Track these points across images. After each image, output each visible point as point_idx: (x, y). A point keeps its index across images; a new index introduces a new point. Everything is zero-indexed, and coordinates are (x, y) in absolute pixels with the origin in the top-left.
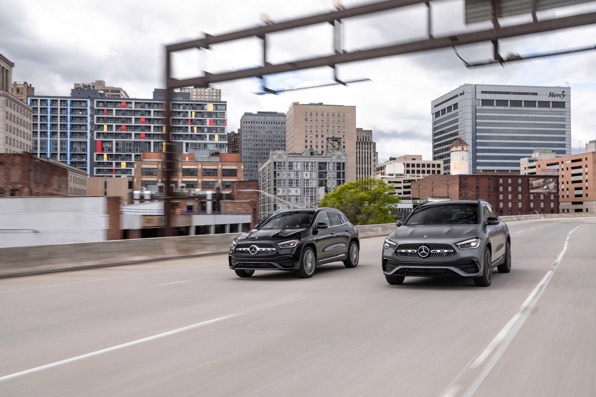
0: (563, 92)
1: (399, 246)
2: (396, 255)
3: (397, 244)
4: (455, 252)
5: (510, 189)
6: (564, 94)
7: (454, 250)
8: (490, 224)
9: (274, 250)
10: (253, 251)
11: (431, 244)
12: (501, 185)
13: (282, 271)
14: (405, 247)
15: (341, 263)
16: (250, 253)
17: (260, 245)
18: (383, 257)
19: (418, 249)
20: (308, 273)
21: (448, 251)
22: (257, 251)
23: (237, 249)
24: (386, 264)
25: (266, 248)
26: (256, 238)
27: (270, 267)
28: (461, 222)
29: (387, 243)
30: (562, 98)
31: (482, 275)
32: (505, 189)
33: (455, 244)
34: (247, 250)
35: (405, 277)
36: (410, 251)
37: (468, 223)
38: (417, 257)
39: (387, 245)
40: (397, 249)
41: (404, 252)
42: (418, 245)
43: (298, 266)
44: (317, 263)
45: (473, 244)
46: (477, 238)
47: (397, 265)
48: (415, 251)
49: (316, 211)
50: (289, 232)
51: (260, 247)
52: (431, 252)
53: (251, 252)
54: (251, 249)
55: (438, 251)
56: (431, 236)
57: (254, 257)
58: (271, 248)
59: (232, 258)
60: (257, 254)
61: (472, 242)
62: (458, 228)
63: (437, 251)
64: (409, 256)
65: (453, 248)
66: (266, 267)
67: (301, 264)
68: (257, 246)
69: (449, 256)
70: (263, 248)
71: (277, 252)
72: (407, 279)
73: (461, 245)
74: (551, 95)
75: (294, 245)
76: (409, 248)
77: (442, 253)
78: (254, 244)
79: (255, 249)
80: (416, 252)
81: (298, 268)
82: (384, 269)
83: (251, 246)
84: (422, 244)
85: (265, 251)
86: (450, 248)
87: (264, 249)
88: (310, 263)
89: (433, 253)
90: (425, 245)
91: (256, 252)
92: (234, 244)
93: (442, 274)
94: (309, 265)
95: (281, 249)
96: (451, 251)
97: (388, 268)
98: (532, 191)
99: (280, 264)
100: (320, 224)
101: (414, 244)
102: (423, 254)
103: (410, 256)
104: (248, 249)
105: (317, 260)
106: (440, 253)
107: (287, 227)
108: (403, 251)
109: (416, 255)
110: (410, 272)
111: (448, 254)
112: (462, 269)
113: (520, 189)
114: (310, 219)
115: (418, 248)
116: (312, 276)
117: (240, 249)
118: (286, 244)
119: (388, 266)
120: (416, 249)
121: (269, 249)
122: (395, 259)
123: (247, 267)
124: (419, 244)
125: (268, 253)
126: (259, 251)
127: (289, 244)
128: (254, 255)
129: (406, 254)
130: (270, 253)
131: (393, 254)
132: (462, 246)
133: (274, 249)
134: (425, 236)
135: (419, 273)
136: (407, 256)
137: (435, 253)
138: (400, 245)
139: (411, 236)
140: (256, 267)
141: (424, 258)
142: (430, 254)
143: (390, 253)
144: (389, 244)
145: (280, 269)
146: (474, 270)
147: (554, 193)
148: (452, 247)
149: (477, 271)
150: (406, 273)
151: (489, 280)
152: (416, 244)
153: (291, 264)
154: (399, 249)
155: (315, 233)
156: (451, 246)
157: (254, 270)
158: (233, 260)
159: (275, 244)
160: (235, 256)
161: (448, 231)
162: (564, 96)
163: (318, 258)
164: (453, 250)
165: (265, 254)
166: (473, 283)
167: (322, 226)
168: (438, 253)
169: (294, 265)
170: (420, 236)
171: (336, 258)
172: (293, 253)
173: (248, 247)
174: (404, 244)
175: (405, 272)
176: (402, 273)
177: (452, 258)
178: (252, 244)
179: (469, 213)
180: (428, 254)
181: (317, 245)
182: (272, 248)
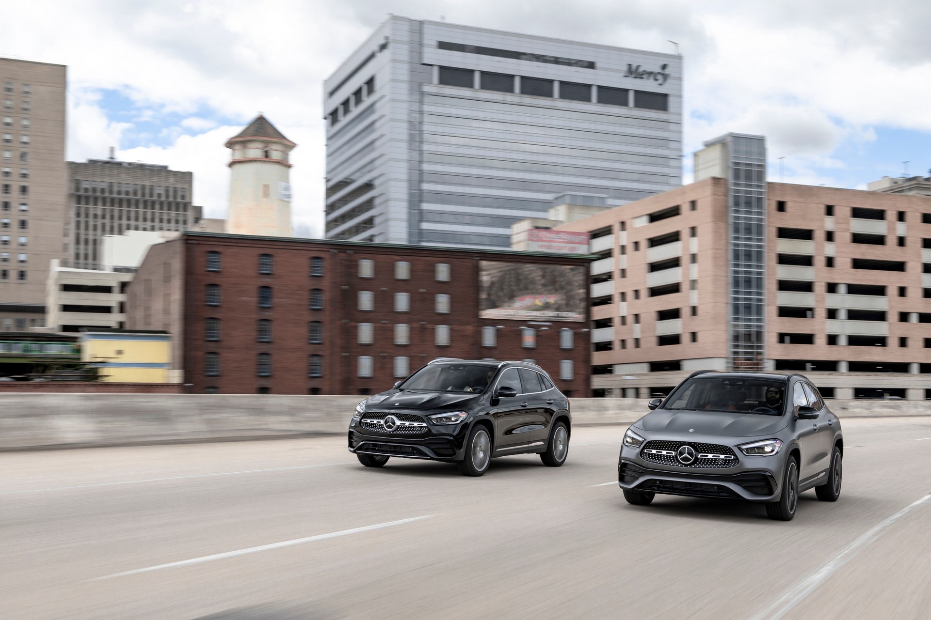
0: (664, 67)
1: (647, 443)
2: (642, 457)
3: (645, 440)
4: (737, 459)
5: (402, 301)
6: (667, 71)
7: (735, 455)
8: (802, 417)
9: (423, 427)
10: (390, 425)
11: (699, 444)
12: (366, 285)
13: (435, 461)
14: (656, 445)
15: (535, 457)
16: (385, 429)
17: (401, 417)
18: (621, 458)
19: (677, 451)
20: (477, 467)
21: (725, 457)
22: (396, 425)
23: (363, 421)
24: (625, 470)
25: (411, 421)
26: (396, 404)
27: (415, 453)
28: (755, 411)
29: (629, 437)
30: (661, 85)
31: (778, 500)
32: (384, 300)
33: (738, 446)
34: (380, 422)
35: (656, 494)
36: (664, 452)
37: (765, 412)
38: (675, 463)
39: (629, 440)
40: (644, 448)
41: (655, 454)
42: (678, 444)
43: (461, 454)
44: (494, 453)
45: (768, 449)
46: (775, 439)
47: (643, 474)
48: (672, 453)
49: (499, 367)
50: (453, 397)
51: (401, 420)
52: (699, 457)
53: (387, 427)
54: (386, 423)
55: (710, 456)
56: (701, 429)
57: (390, 435)
58: (419, 422)
59: (354, 434)
60: (396, 431)
61: (766, 445)
62: (748, 419)
63: (707, 456)
64: (662, 461)
65: (734, 453)
66: (410, 453)
67: (466, 451)
68: (397, 417)
69: (727, 465)
70: (406, 421)
71: (429, 430)
72: (659, 497)
73: (747, 449)
74: (633, 72)
75: (457, 420)
76: (663, 447)
77: (716, 459)
78: (393, 414)
79: (394, 423)
80: (674, 455)
81: (462, 458)
82: (622, 479)
83: (386, 416)
84: (684, 443)
85: (409, 426)
86: (729, 452)
87: (407, 424)
88: (481, 452)
89: (702, 459)
90: (690, 444)
91: (395, 427)
92: (359, 412)
93: (714, 494)
94: (480, 455)
95: (436, 425)
96: (731, 457)
97: (627, 478)
98: (489, 314)
99: (433, 450)
100: (503, 388)
101: (672, 441)
102: (686, 459)
103: (664, 460)
104: (382, 422)
105: (494, 447)
106: (712, 459)
107: (449, 389)
108: (654, 451)
109: (674, 460)
110: (662, 487)
111: (726, 462)
112: (746, 488)
113: (443, 303)
114: (489, 378)
115: (678, 449)
116: (484, 473)
117: (369, 421)
118: (445, 418)
119: (628, 473)
120: (674, 451)
121: (416, 424)
122: (640, 463)
123: (378, 451)
124: (680, 442)
125: (414, 431)
126: (399, 426)
127: (449, 418)
128: (390, 432)
129: (658, 457)
130: (417, 431)
131: (637, 454)
132: (750, 451)
133: (424, 425)
134: (691, 430)
135: (677, 489)
136: (659, 460)
137: (705, 459)
138: (649, 442)
139: (670, 428)
140: (392, 452)
141: (686, 465)
142: (697, 459)
143: (632, 453)
144: (633, 439)
145: (431, 459)
146: (766, 490)
147: (572, 325)
148: (733, 451)
149: (771, 493)
150: (656, 488)
151: (791, 510)
152: (676, 442)
153: (450, 452)
154: (647, 448)
155: (495, 402)
156: (731, 449)
157: (388, 457)
158: (355, 438)
159: (427, 416)
160: (359, 431)
161: (730, 424)
162: (665, 77)
163: (495, 445)
164: (733, 455)
165: (409, 431)
166: (765, 513)
167: (506, 391)
168: (709, 459)
169: (455, 454)
170: (684, 430)
171: (528, 447)
172: (455, 434)
173: (382, 419)
174: (656, 441)
175: (655, 486)
176: (650, 487)
177: (731, 469)
178: (389, 414)
179: (774, 394)
180: (693, 459)
181: (496, 423)
182: (422, 422)
